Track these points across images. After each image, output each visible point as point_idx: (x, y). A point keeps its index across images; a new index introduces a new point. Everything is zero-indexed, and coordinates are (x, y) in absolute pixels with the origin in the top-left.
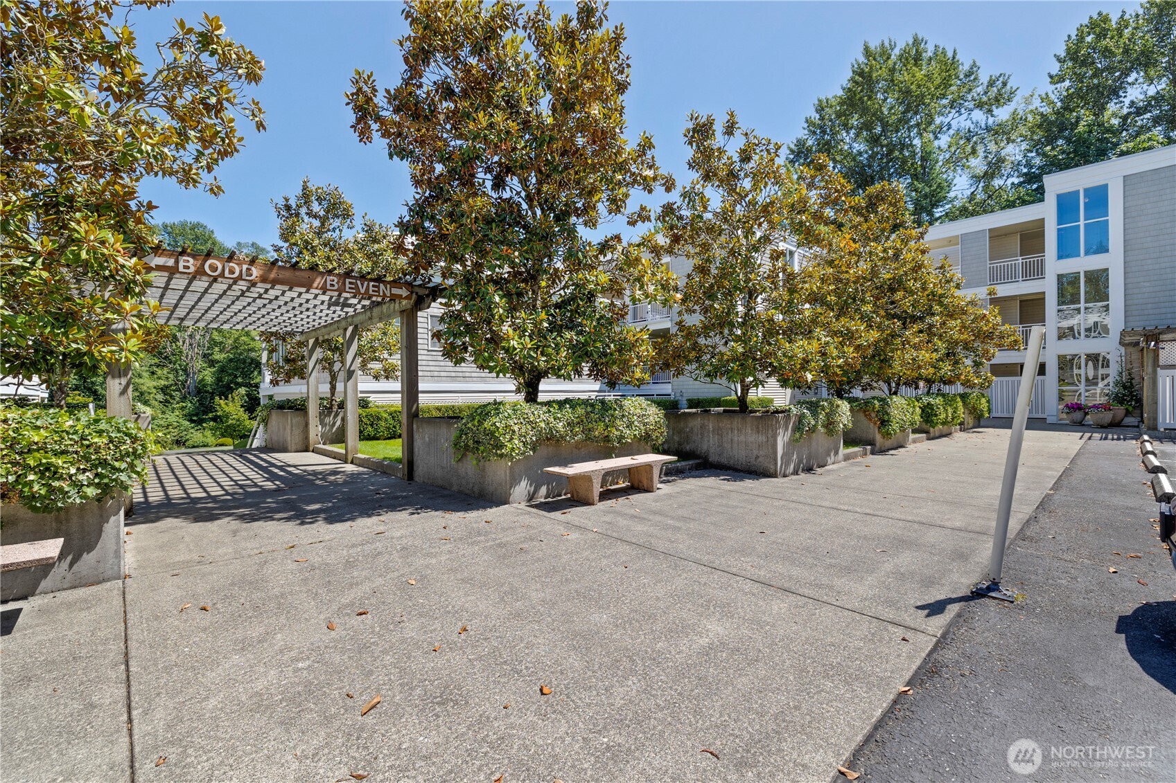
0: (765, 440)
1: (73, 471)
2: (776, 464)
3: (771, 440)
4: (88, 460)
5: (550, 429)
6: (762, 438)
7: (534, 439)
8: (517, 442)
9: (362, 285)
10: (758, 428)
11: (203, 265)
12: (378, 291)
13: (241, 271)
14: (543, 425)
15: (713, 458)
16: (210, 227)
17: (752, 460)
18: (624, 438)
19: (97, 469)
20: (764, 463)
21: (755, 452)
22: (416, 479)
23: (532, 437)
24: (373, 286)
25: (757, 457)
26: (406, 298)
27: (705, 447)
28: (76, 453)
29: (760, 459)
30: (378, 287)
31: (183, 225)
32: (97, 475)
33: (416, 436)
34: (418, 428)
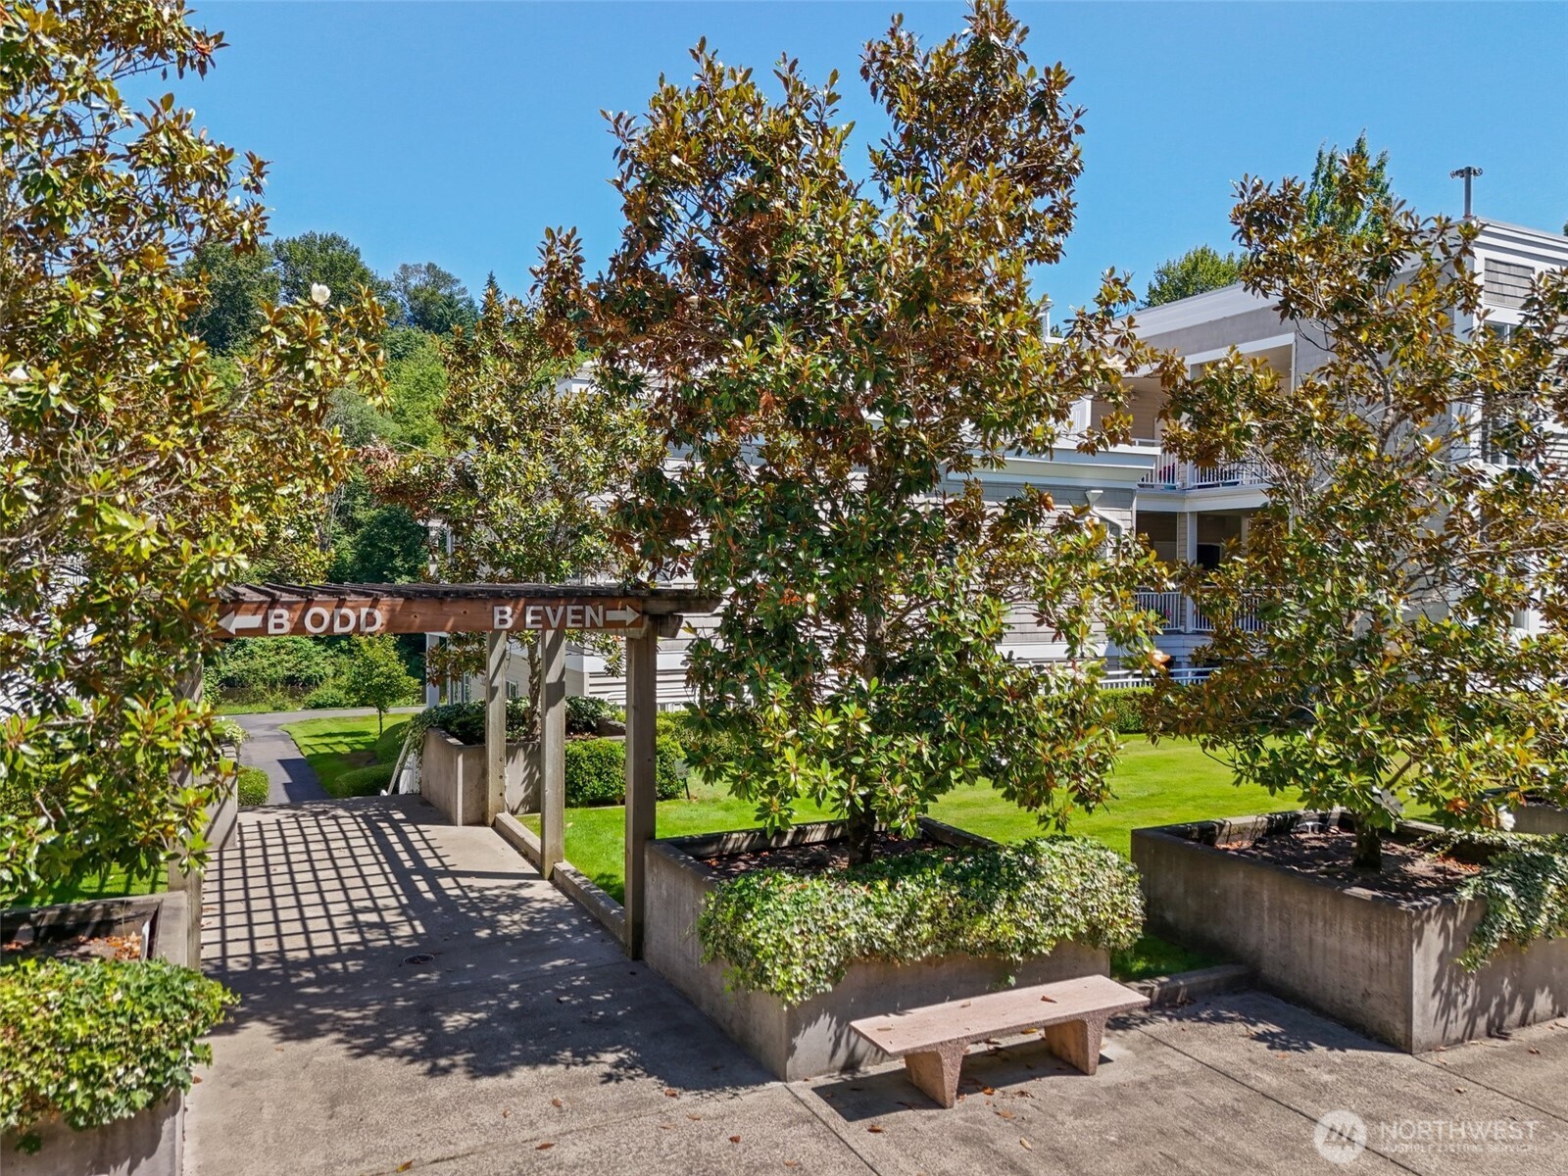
0: (1384, 960)
1: (120, 1071)
2: (1409, 1021)
3: (1398, 963)
4: (138, 1051)
5: (869, 938)
6: (1377, 954)
7: (834, 961)
8: (798, 970)
9: (555, 612)
10: (1368, 928)
11: (302, 618)
12: (582, 621)
13: (358, 618)
14: (852, 934)
15: (1269, 970)
16: (353, 243)
17: (1356, 998)
18: (1035, 943)
19: (148, 1062)
20: (1381, 1011)
21: (1363, 983)
22: (648, 959)
23: (828, 953)
24: (574, 612)
25: (1366, 995)
26: (633, 624)
27: (1253, 941)
28: (125, 1043)
29: (1373, 1001)
30: (582, 613)
31: (309, 241)
32: (148, 1072)
33: (648, 879)
34: (651, 865)
